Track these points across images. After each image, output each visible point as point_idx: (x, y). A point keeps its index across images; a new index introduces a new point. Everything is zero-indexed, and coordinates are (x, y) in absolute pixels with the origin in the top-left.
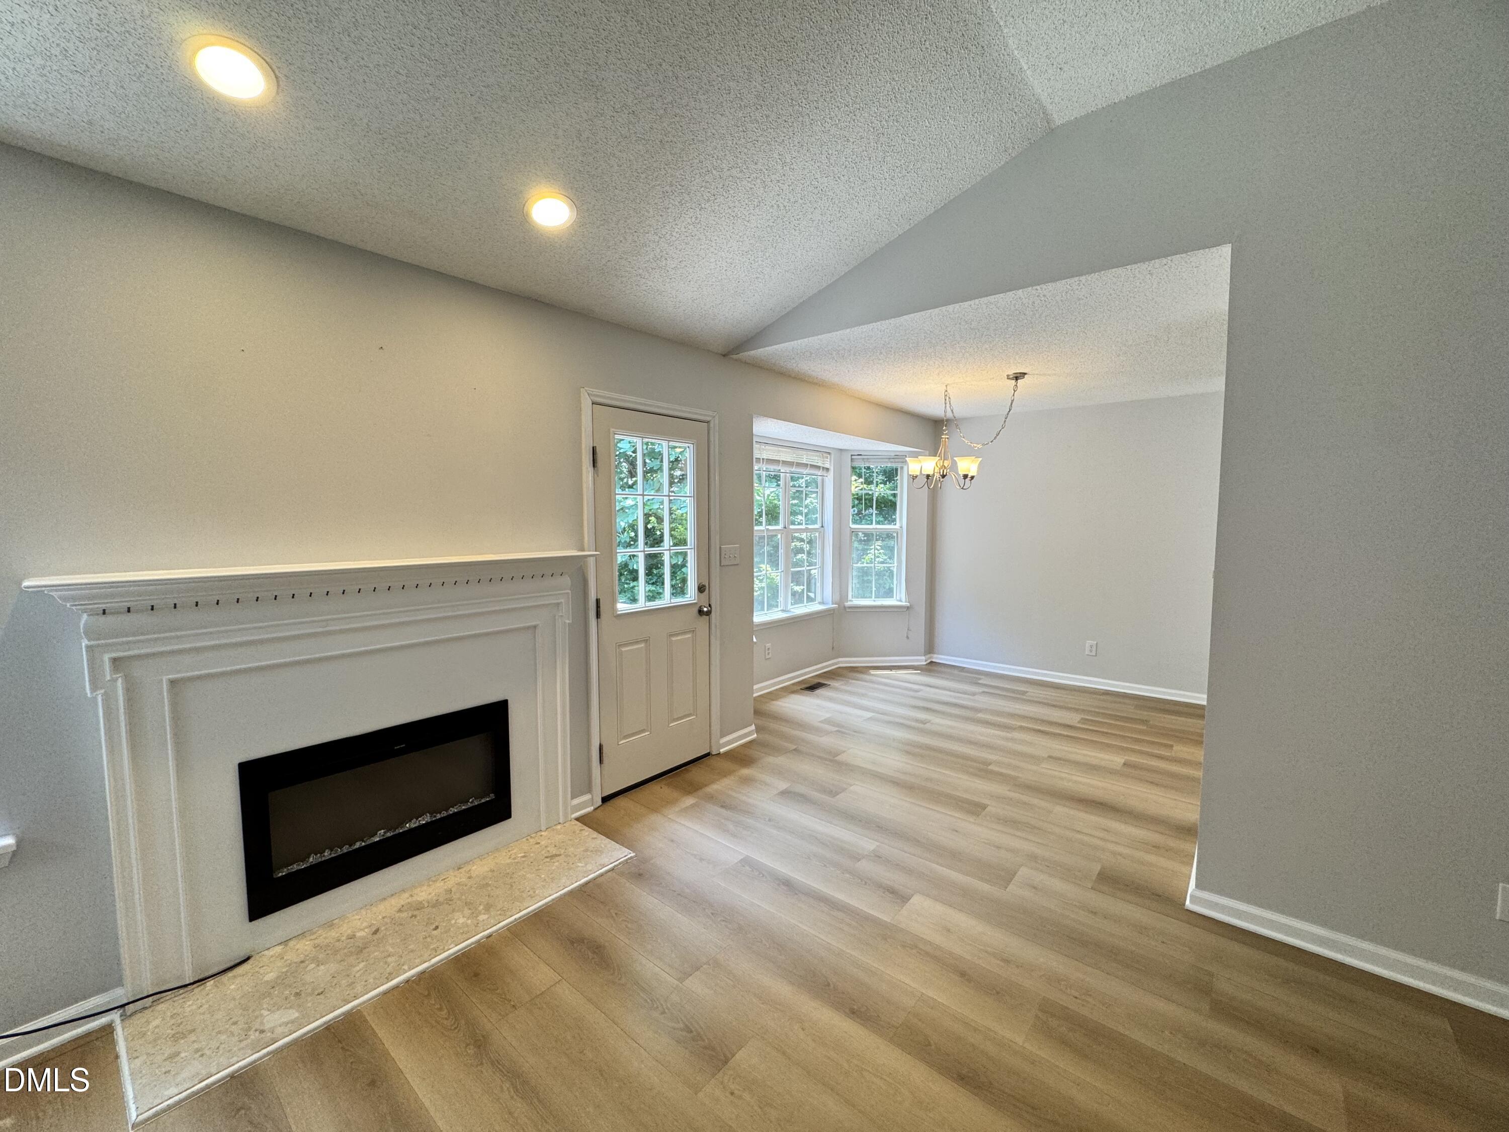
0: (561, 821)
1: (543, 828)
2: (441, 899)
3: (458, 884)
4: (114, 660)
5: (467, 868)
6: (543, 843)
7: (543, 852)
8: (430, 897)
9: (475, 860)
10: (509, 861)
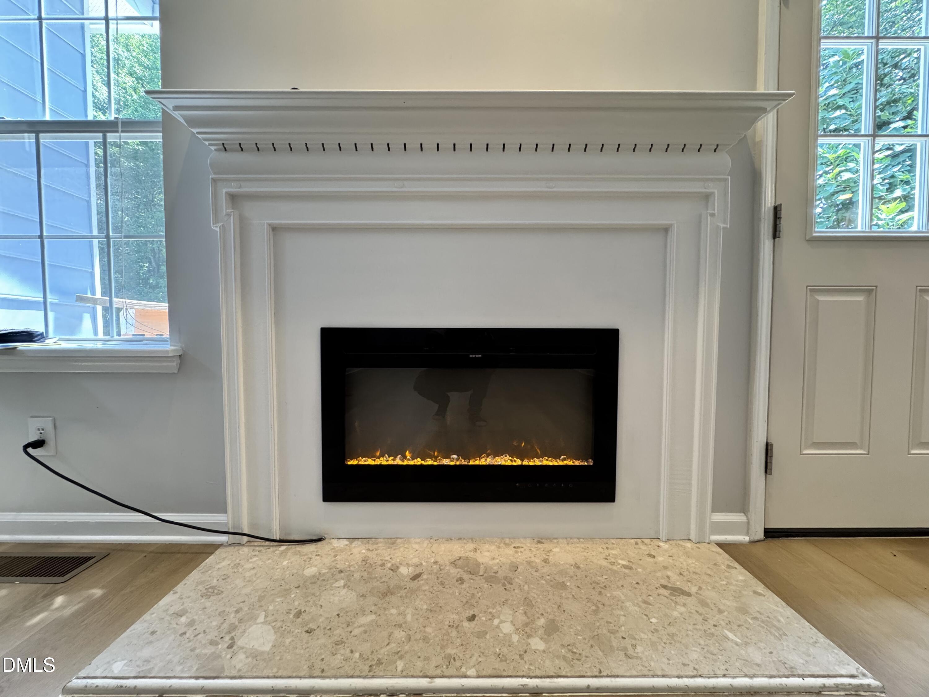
0: (692, 537)
1: (663, 535)
2: (501, 574)
3: (529, 563)
4: (232, 197)
5: (547, 546)
6: (660, 559)
7: (659, 574)
8: (491, 563)
9: (561, 540)
10: (604, 563)
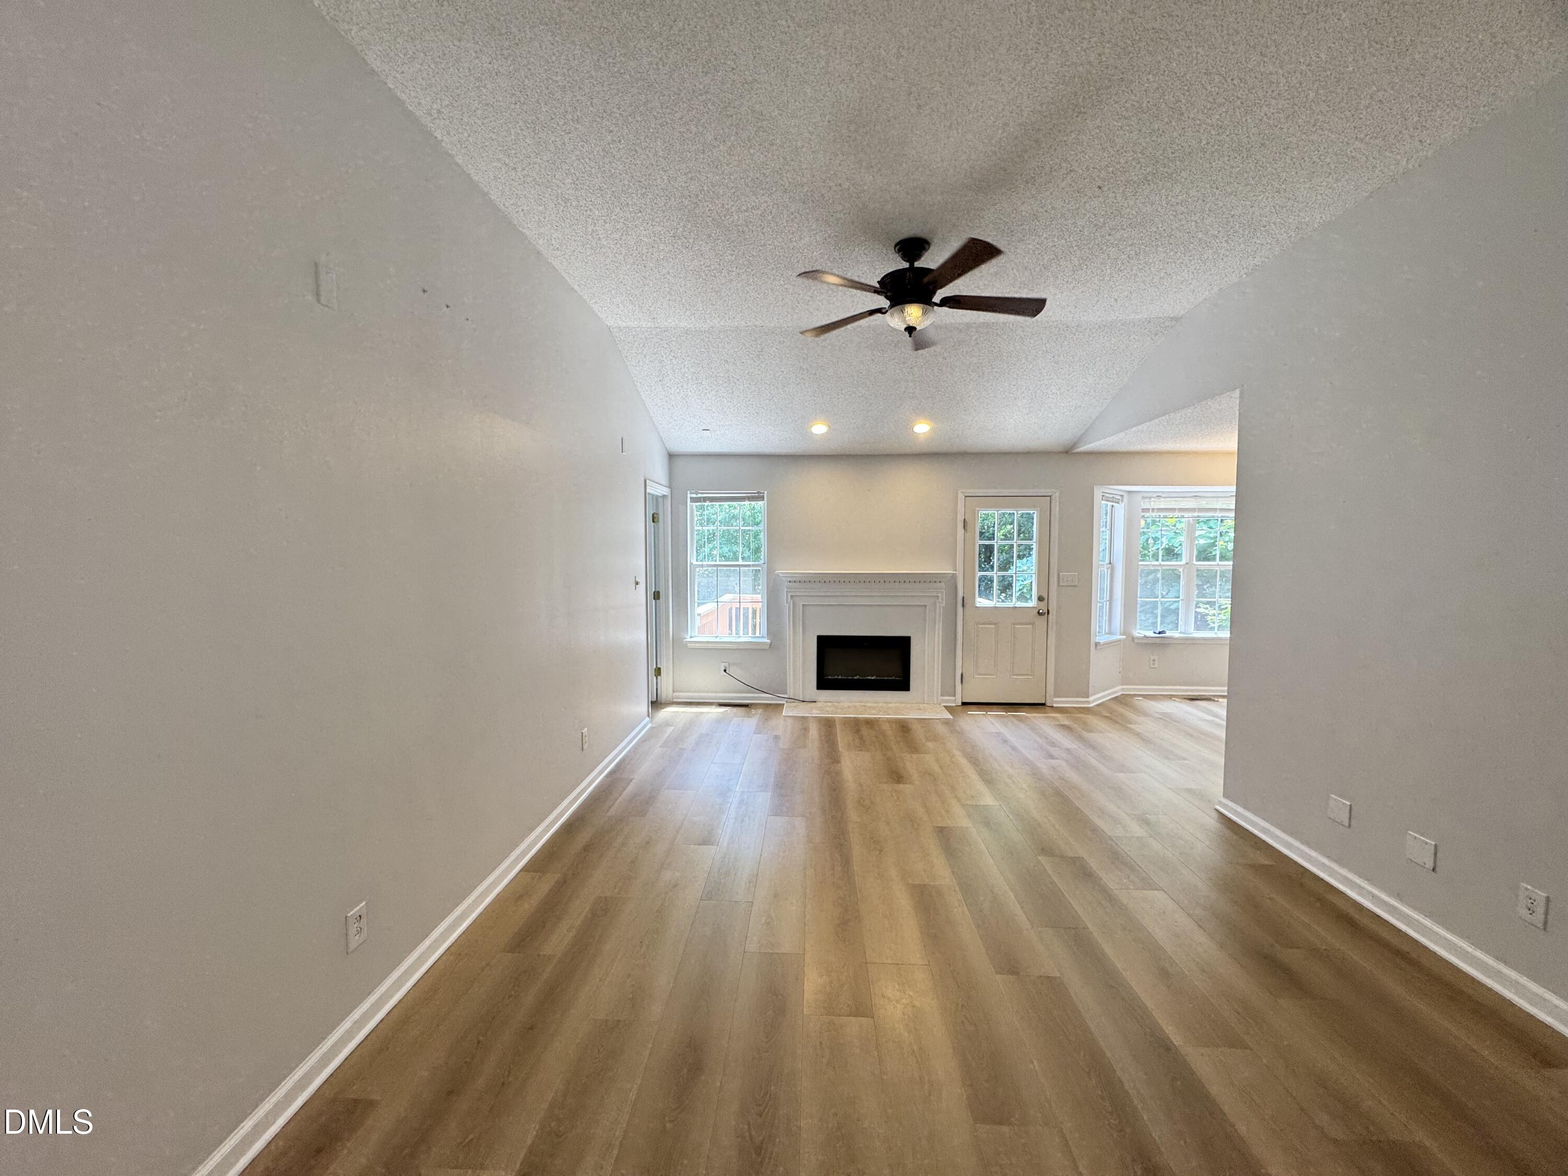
1: (926, 702)
4: (791, 596)
